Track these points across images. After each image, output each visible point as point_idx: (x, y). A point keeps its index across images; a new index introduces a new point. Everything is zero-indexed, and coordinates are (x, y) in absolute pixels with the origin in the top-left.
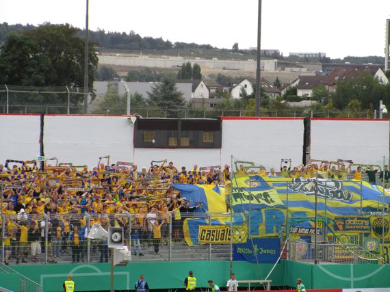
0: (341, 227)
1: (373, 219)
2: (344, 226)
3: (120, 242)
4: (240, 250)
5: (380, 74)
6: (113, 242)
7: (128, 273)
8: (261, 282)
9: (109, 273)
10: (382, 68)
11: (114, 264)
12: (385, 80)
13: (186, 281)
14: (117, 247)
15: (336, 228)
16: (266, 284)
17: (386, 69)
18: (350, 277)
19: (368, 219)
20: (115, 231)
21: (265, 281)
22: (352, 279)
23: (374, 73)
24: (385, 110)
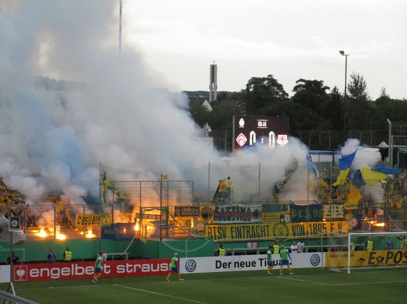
0: (178, 214)
1: (201, 208)
2: (181, 213)
3: (17, 227)
4: (106, 231)
5: (206, 104)
6: (12, 227)
7: (24, 250)
8: (121, 254)
9: (10, 250)
10: (208, 100)
11: (14, 243)
12: (210, 108)
13: (64, 255)
14: (16, 231)
15: (176, 215)
16: (125, 255)
17: (210, 101)
18: (185, 249)
19: (198, 208)
20: (13, 219)
21: (125, 253)
22: (187, 251)
23: (202, 103)
24: (210, 130)
